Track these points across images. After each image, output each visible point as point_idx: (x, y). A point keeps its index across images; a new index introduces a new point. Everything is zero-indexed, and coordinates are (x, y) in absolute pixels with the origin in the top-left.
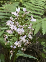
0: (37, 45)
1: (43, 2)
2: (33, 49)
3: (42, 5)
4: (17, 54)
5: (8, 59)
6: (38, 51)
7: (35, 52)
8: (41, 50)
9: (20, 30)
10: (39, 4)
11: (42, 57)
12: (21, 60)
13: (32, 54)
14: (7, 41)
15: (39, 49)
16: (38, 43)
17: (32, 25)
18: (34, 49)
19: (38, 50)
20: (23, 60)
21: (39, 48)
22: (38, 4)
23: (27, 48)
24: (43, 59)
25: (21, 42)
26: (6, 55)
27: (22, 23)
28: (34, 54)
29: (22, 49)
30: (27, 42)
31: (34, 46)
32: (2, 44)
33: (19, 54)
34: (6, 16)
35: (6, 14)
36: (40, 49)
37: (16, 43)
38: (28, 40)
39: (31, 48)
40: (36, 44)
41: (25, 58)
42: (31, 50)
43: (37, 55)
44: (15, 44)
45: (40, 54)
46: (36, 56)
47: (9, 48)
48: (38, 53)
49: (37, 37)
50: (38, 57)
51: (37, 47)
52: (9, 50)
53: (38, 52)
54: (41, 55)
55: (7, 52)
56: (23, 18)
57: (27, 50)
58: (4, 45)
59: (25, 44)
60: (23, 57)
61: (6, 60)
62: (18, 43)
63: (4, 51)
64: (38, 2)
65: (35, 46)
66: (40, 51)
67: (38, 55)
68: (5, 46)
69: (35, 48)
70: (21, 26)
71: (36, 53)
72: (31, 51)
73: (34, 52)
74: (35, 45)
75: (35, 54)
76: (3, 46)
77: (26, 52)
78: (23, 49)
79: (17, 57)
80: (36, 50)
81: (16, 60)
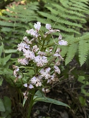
0: (70, 81)
1: (84, 3)
2: (63, 89)
3: (81, 8)
4: (35, 97)
5: (17, 106)
6: (73, 92)
7: (68, 93)
8: (78, 91)
9: (41, 59)
10: (76, 7)
11: (80, 104)
12: (41, 108)
13: (61, 98)
14: (18, 75)
15: (75, 89)
16: (73, 77)
17: (61, 50)
18: (65, 88)
19: (72, 90)
20: (45, 107)
21: (75, 87)
22: (74, 7)
23: (53, 86)
24: (81, 108)
25: (42, 78)
26: (14, 98)
27: (44, 47)
28: (66, 98)
29: (43, 90)
30: (52, 79)
31: (65, 83)
32: (7, 79)
33: (37, 98)
34: (14, 29)
35: (15, 25)
36: (77, 88)
37: (34, 80)
38: (54, 74)
39: (59, 86)
40: (70, 79)
41: (48, 104)
42: (60, 90)
43: (70, 99)
44: (32, 81)
45: (76, 98)
46: (70, 102)
47: (19, 86)
48: (72, 96)
49: (72, 66)
50: (73, 103)
51: (71, 85)
52: (20, 89)
53: (73, 94)
54: (78, 100)
55: (16, 93)
56: (46, 39)
57: (53, 90)
58: (11, 81)
59: (48, 82)
60: (45, 102)
61: (13, 108)
62: (36, 81)
63: (9, 91)
64: (75, 4)
65: (68, 84)
66: (76, 93)
67: (73, 99)
68: (12, 83)
69: (67, 86)
70: (42, 53)
71: (70, 96)
72: (60, 92)
73: (65, 94)
74: (68, 82)
75: (68, 97)
76: (8, 83)
77: (51, 94)
78: (45, 89)
79: (34, 103)
80: (69, 91)
81: (32, 108)
